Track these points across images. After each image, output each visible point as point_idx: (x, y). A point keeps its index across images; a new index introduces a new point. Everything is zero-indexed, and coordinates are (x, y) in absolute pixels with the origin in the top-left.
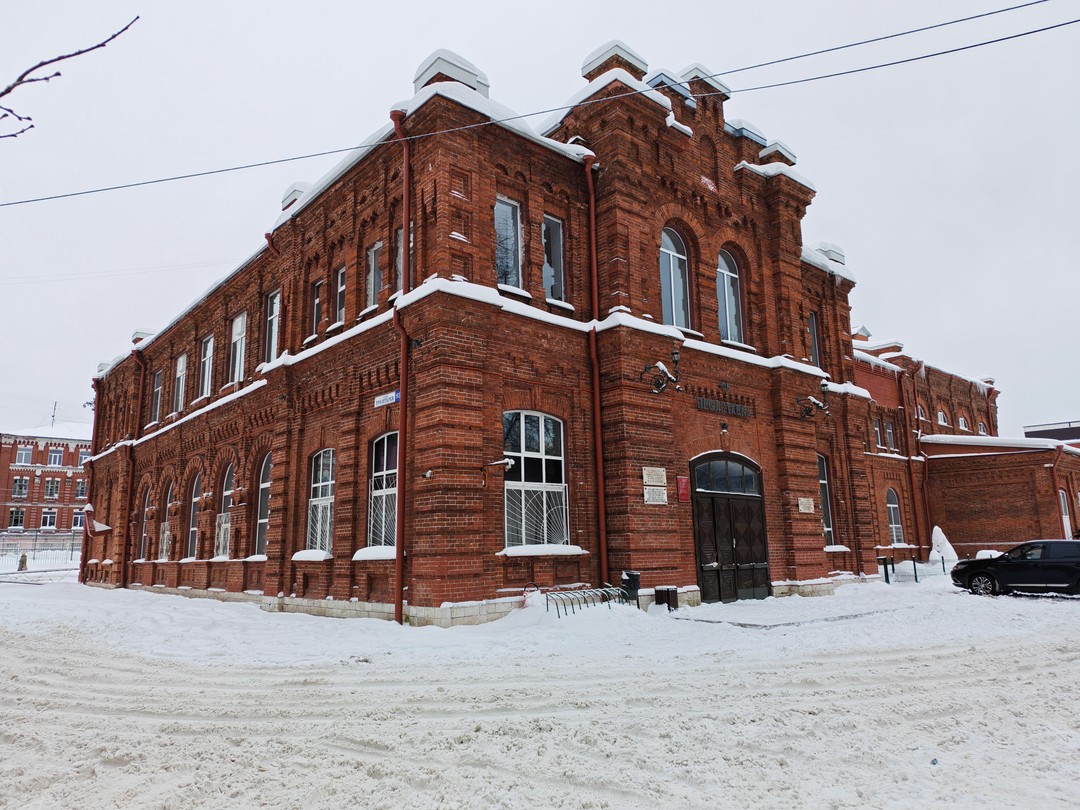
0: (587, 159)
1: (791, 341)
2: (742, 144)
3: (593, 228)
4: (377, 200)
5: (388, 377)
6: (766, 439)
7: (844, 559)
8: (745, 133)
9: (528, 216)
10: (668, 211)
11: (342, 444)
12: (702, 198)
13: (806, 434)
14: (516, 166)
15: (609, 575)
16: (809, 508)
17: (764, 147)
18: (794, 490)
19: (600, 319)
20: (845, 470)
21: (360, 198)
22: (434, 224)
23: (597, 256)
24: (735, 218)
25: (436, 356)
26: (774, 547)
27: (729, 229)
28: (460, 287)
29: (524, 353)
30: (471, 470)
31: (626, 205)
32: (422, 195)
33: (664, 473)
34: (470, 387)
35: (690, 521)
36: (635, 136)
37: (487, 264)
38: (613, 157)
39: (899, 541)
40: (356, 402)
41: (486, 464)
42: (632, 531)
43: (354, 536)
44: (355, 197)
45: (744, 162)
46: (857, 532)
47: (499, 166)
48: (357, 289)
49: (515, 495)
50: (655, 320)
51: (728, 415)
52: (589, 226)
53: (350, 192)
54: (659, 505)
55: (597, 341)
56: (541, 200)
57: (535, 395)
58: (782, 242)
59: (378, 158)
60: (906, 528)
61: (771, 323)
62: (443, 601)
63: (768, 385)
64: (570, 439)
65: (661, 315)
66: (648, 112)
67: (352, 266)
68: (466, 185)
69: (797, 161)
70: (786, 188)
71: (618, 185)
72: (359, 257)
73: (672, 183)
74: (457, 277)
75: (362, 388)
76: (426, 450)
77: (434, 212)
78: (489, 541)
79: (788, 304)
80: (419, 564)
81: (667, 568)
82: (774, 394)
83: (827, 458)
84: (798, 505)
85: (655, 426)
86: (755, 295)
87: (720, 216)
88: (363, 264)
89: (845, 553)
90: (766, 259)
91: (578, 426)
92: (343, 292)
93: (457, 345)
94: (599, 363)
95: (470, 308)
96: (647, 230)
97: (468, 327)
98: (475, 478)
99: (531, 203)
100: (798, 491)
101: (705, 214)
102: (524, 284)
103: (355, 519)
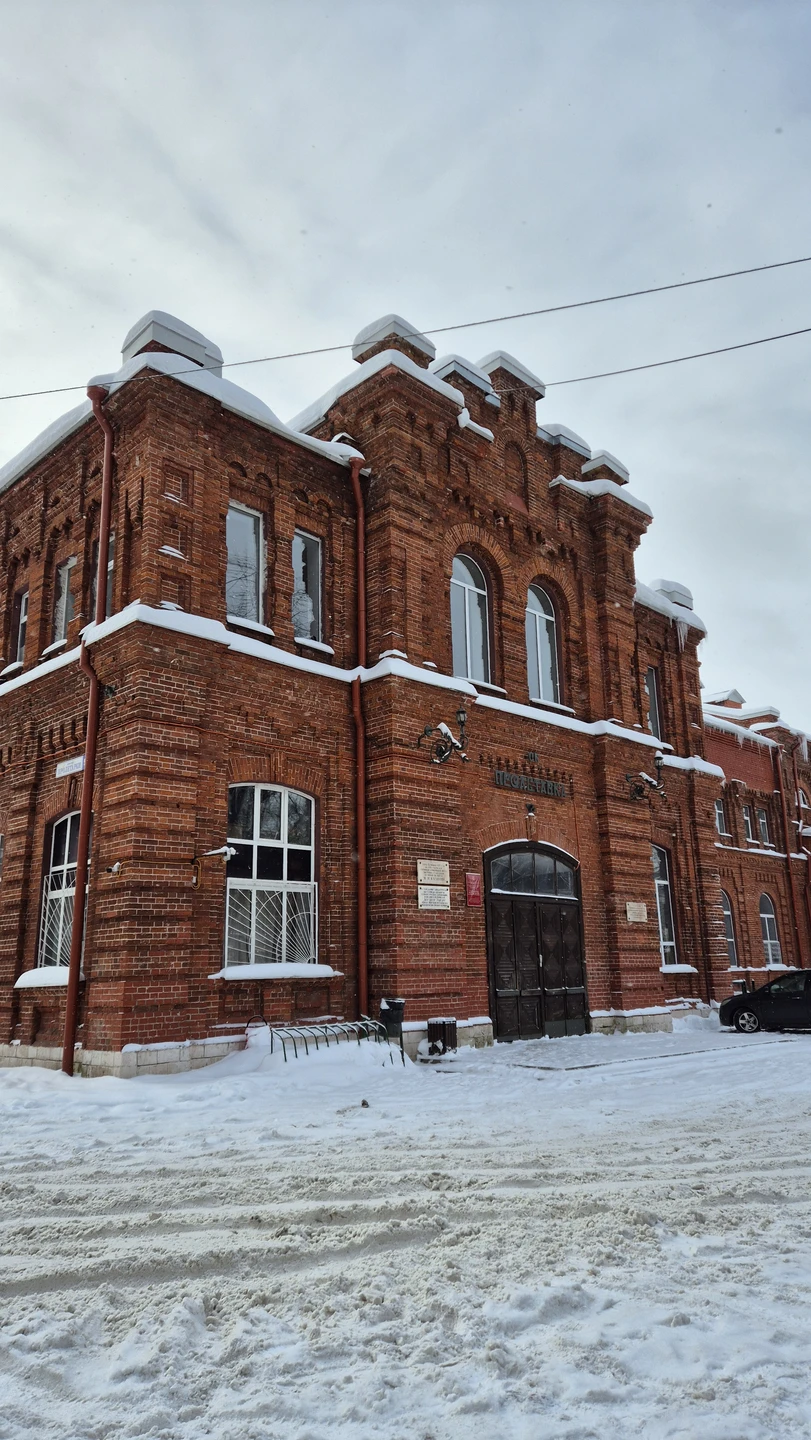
0: (353, 462)
1: (620, 702)
2: (561, 454)
3: (361, 549)
4: (72, 502)
5: (74, 737)
6: (586, 826)
7: (690, 981)
8: (563, 441)
9: (273, 529)
10: (462, 533)
11: (12, 828)
12: (507, 519)
13: (638, 820)
14: (255, 467)
15: (369, 1003)
16: (641, 915)
17: (588, 459)
18: (621, 892)
19: (368, 666)
20: (691, 867)
21: (51, 500)
22: (139, 534)
23: (366, 586)
24: (549, 546)
25: (134, 706)
26: (594, 965)
27: (541, 559)
28: (172, 617)
29: (261, 708)
30: (174, 862)
31: (404, 523)
32: (127, 497)
33: (447, 869)
34: (181, 751)
35: (481, 932)
36: (417, 436)
37: (212, 589)
38: (387, 461)
39: (776, 961)
40: (32, 771)
41: (198, 854)
42: (401, 945)
43: (20, 954)
44: (46, 498)
45: (561, 477)
46: (707, 948)
47: (234, 465)
48: (42, 619)
49: (243, 897)
50: (440, 670)
51: (535, 794)
52: (356, 547)
53: (39, 491)
54: (439, 911)
55: (362, 694)
56: (292, 511)
57: (276, 764)
58: (610, 579)
59: (74, 448)
60: (784, 944)
61: (595, 679)
62: (127, 1042)
63: (589, 757)
64: (324, 823)
65: (451, 664)
66: (435, 408)
67: (38, 588)
68: (185, 486)
69: (631, 479)
70: (614, 512)
71: (394, 496)
72: (46, 576)
73: (467, 499)
74: (168, 604)
75: (40, 753)
76: (115, 835)
77: (140, 519)
78: (198, 958)
79: (617, 656)
80: (97, 992)
81: (448, 994)
82: (597, 769)
83: (669, 851)
84: (625, 912)
85: (436, 807)
86: (576, 642)
87: (531, 542)
88: (53, 586)
89: (690, 975)
90: (589, 599)
91: (335, 805)
92: (24, 625)
93: (164, 694)
94: (365, 723)
95: (183, 645)
96: (431, 554)
97: (182, 670)
98: (182, 873)
99: (277, 514)
100: (626, 893)
101: (511, 539)
102: (265, 617)
103: (22, 931)
